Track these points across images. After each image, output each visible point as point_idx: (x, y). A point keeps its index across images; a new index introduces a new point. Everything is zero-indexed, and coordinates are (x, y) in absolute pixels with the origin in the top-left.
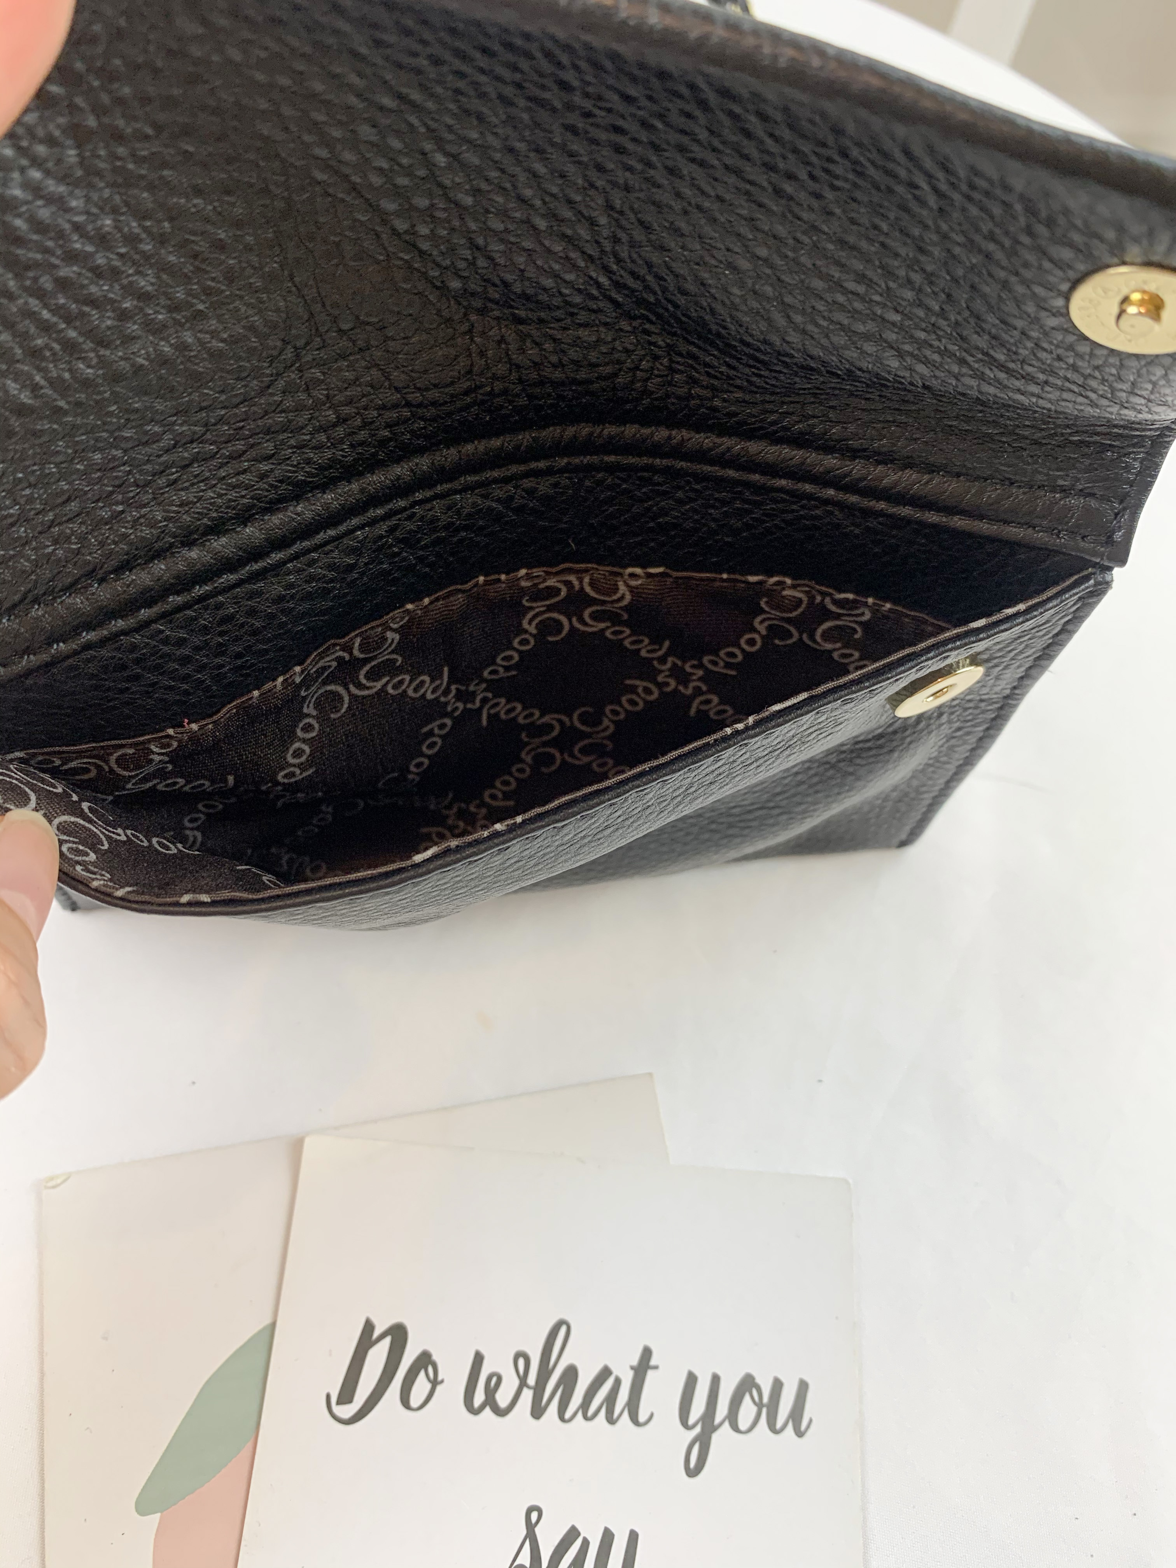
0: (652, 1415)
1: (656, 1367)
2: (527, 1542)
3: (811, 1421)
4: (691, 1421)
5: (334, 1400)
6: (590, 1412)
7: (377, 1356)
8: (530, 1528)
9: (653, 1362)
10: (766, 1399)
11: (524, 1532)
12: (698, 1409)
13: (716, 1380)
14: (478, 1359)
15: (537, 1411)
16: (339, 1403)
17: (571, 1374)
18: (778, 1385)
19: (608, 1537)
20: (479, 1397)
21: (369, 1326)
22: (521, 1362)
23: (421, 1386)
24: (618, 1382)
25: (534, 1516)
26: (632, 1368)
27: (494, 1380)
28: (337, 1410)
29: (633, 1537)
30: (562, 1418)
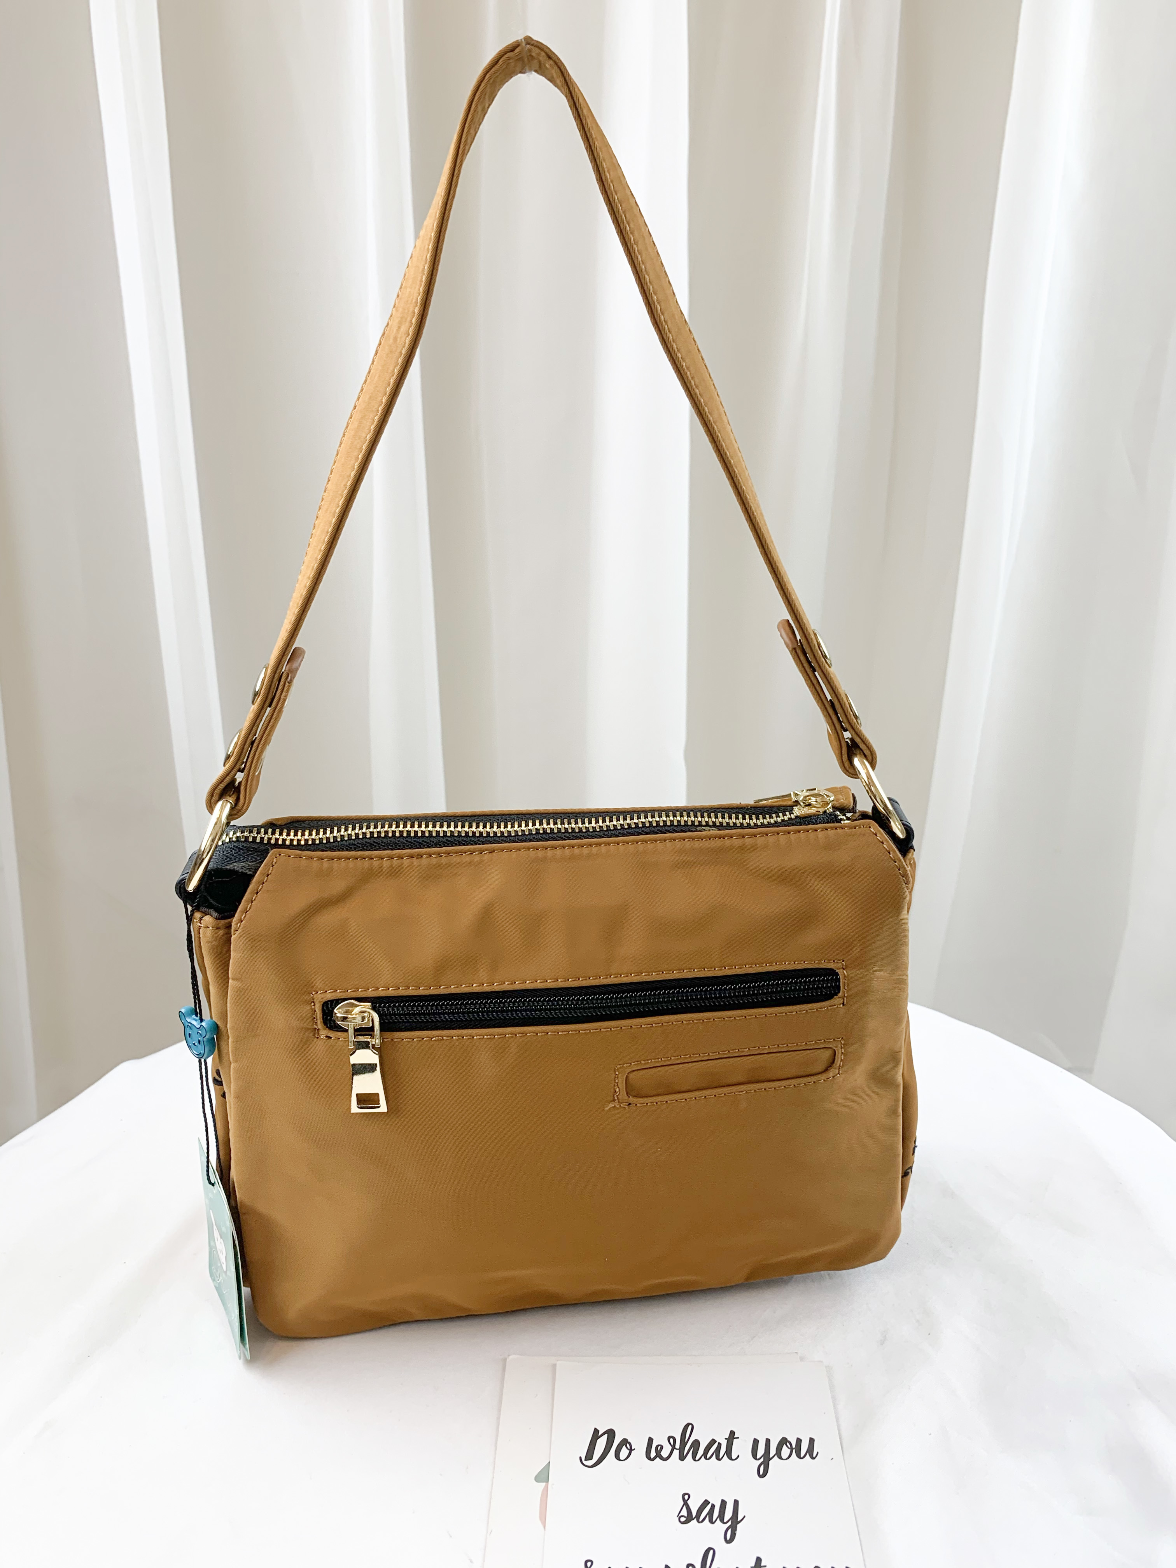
0: (738, 1456)
1: (738, 1438)
2: (685, 1507)
3: (818, 1453)
4: (758, 1457)
5: (583, 1459)
6: (708, 1457)
7: (602, 1443)
8: (685, 1503)
9: (735, 1437)
10: (794, 1446)
11: (682, 1503)
12: (761, 1451)
13: (768, 1441)
14: (651, 1440)
15: (682, 1458)
16: (585, 1460)
17: (696, 1443)
18: (799, 1441)
19: (724, 1503)
20: (653, 1454)
21: (596, 1431)
22: (671, 1440)
23: (624, 1452)
24: (720, 1445)
25: (686, 1497)
26: (726, 1439)
27: (659, 1447)
28: (585, 1463)
29: (736, 1503)
30: (695, 1460)
